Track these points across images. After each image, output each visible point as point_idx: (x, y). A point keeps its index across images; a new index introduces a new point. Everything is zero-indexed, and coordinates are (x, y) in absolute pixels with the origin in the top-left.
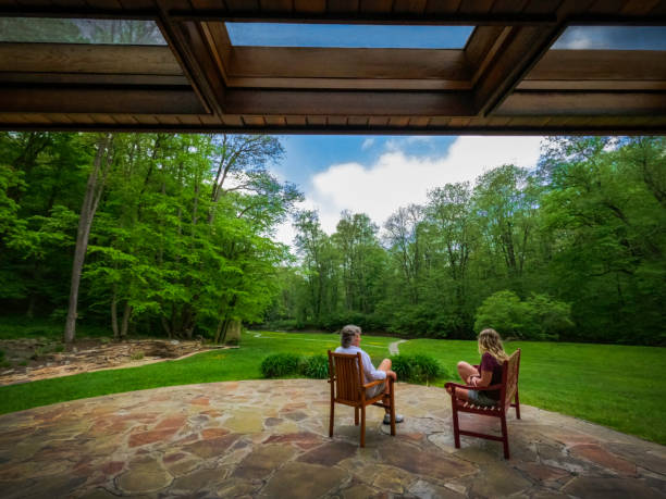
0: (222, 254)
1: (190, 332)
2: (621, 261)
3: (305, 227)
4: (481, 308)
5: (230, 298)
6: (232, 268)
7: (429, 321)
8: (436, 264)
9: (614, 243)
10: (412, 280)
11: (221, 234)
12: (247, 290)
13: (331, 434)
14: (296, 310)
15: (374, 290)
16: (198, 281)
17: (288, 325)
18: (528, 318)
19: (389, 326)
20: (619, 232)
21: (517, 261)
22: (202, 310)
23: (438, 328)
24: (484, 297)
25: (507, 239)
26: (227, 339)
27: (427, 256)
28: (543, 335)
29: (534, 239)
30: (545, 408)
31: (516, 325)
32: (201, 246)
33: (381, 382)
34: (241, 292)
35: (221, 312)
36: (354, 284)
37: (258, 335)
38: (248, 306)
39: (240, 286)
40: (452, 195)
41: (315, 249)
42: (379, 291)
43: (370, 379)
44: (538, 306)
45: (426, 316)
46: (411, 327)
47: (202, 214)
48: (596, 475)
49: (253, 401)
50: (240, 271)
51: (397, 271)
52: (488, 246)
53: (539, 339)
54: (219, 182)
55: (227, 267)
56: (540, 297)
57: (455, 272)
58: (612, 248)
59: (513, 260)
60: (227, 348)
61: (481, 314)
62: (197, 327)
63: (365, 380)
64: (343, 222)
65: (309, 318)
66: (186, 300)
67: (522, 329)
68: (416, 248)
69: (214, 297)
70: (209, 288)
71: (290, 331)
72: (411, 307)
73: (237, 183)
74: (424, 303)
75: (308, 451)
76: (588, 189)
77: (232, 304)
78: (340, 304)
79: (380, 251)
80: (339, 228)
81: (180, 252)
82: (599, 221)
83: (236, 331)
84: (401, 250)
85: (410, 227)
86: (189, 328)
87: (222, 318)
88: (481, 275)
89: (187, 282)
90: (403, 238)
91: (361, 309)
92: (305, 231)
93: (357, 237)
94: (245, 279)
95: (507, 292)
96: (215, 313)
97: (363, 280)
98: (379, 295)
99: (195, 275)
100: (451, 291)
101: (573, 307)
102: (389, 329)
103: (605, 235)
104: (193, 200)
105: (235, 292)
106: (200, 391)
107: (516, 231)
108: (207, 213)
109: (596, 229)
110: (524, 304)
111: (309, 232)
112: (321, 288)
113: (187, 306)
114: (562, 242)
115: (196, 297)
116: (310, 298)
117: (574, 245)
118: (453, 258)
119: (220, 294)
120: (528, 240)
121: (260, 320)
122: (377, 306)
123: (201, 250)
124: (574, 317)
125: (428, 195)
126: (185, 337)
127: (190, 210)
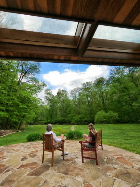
0: (20, 102)
1: (8, 127)
2: (129, 102)
3: (48, 93)
4: (96, 115)
5: (22, 115)
6: (23, 106)
7: (83, 119)
8: (84, 103)
9: (127, 97)
10: (78, 108)
11: (20, 96)
12: (28, 113)
13: (43, 163)
14: (45, 118)
15: (68, 111)
16: (12, 111)
17: (42, 123)
18: (108, 117)
19: (72, 121)
20: (128, 94)
21: (105, 103)
22: (13, 120)
23: (85, 121)
24: (97, 112)
25: (102, 96)
26: (21, 128)
27: (82, 101)
28: (112, 122)
29: (109, 97)
30: (110, 145)
31: (105, 120)
32: (13, 99)
33: (60, 142)
34: (26, 113)
35: (19, 120)
36: (62, 110)
37: (32, 126)
38: (29, 118)
39: (26, 111)
40: (88, 85)
41: (50, 100)
42: (69, 111)
43: (56, 142)
44: (110, 114)
45: (82, 118)
46: (78, 122)
47: (14, 90)
48: (122, 168)
49: (20, 151)
50: (26, 107)
51: (74, 106)
52: (97, 98)
53: (111, 123)
54: (20, 80)
55: (21, 106)
56: (110, 112)
57: (89, 106)
58: (127, 98)
59: (104, 102)
60: (21, 131)
61: (96, 117)
62: (11, 125)
63: (54, 142)
64: (59, 92)
65: (49, 120)
66: (7, 117)
67: (106, 121)
68: (79, 99)
69: (17, 115)
70: (15, 113)
71: (43, 124)
72: (77, 116)
73: (26, 81)
74: (81, 115)
75: (33, 170)
76: (120, 84)
77: (23, 117)
78: (58, 116)
79: (69, 100)
80: (58, 94)
81: (6, 101)
82: (123, 92)
83: (24, 126)
84: (75, 100)
85: (77, 94)
86: (8, 125)
87: (20, 122)
88: (96, 106)
89: (8, 111)
90: (75, 97)
91: (64, 117)
92: (48, 95)
93: (63, 96)
94: (27, 109)
95: (102, 111)
96: (17, 120)
97: (65, 109)
98: (69, 113)
99: (11, 109)
100: (88, 111)
101: (119, 114)
102: (72, 122)
103: (125, 95)
104: (11, 85)
105: (24, 113)
106: (2, 149)
107: (104, 94)
108: (15, 89)
109: (123, 94)
110: (106, 114)
111: (49, 95)
112: (52, 111)
113: (8, 119)
114: (115, 97)
115: (11, 116)
116: (49, 114)
117: (118, 98)
118: (89, 102)
119: (19, 114)
120: (107, 97)
121: (32, 122)
122: (68, 116)
123: (13, 101)
124: (119, 117)
125: (82, 85)
126: (7, 129)
127: (10, 88)
